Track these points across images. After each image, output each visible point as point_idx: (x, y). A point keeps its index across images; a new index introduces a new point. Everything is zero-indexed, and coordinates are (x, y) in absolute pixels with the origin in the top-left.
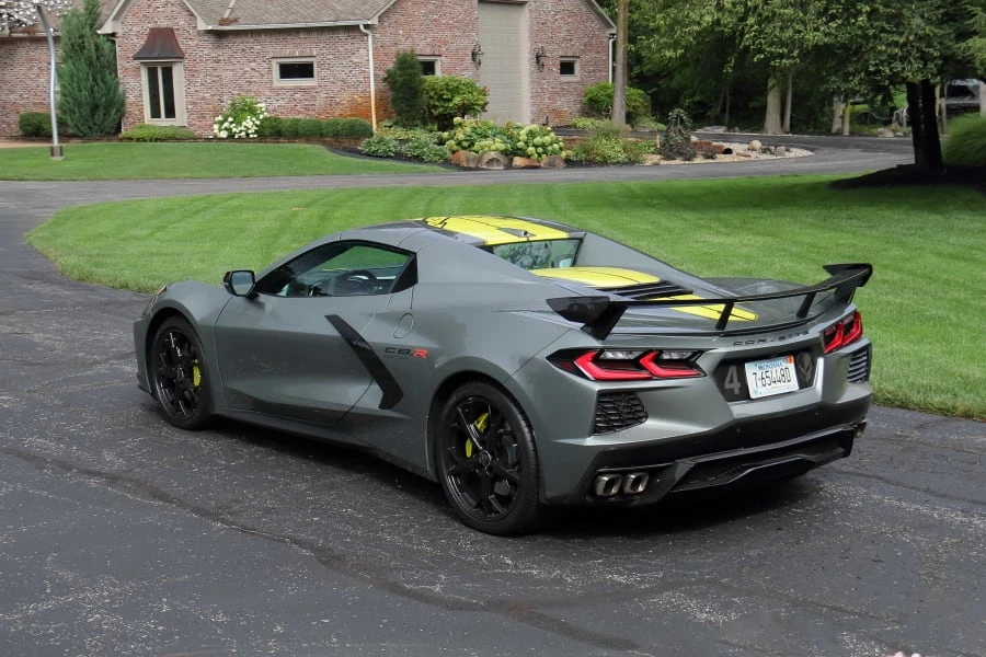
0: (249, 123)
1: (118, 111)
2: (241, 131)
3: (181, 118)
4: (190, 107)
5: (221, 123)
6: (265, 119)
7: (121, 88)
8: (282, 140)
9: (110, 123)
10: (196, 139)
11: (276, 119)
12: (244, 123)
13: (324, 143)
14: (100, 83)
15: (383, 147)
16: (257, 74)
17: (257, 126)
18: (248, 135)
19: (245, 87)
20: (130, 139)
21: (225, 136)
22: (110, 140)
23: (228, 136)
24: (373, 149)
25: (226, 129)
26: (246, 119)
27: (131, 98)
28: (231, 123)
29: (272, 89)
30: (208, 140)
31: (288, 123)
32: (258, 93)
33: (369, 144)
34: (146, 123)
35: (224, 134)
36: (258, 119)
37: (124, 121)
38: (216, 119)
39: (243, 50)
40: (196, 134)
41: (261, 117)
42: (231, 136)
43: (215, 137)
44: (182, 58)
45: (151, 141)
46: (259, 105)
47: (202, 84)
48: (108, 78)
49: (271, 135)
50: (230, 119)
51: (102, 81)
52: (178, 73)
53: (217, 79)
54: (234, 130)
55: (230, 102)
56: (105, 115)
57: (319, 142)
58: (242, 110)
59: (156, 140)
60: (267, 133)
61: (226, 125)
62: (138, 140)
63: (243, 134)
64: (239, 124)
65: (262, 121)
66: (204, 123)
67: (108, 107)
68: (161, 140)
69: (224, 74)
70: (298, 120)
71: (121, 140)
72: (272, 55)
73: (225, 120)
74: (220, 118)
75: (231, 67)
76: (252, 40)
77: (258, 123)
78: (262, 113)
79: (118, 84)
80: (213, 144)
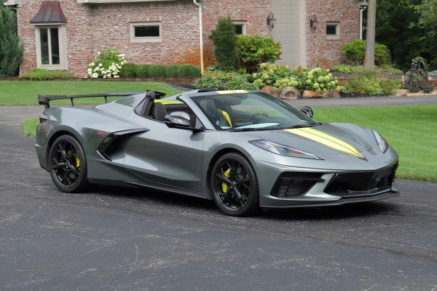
0: (114, 67)
1: (18, 59)
2: (108, 73)
3: (64, 64)
4: (70, 56)
5: (94, 67)
6: (125, 65)
7: (20, 44)
8: (137, 79)
9: (12, 68)
10: (75, 79)
11: (132, 65)
12: (110, 68)
13: (168, 81)
14: (6, 40)
15: (211, 84)
16: (119, 34)
17: (119, 69)
18: (112, 76)
19: (110, 43)
20: (28, 79)
21: (96, 77)
22: (12, 80)
23: (99, 77)
24: (204, 85)
25: (97, 72)
26: (111, 65)
27: (27, 50)
28: (101, 67)
29: (129, 44)
30: (85, 79)
31: (142, 68)
32: (119, 47)
33: (201, 82)
34: (38, 67)
35: (95, 75)
36: (120, 65)
37: (21, 66)
38: (90, 65)
39: (109, 17)
40: (76, 74)
41: (122, 63)
42: (101, 77)
43: (89, 78)
44: (66, 22)
45: (43, 80)
46: (120, 55)
47: (80, 41)
48: (11, 36)
49: (129, 76)
50: (101, 65)
51: (7, 38)
52: (62, 33)
53: (90, 37)
54: (103, 72)
55: (99, 53)
56: (8, 62)
57: (163, 81)
58: (108, 59)
59: (47, 79)
60: (126, 75)
61: (97, 68)
62: (33, 79)
63: (110, 75)
64: (107, 68)
65: (123, 66)
66: (80, 68)
67: (11, 57)
68: (50, 80)
69: (95, 34)
70: (149, 66)
71: (21, 79)
72: (130, 21)
73: (97, 65)
74: (93, 64)
75: (100, 29)
76: (115, 10)
77: (120, 67)
78: (122, 61)
79: (18, 41)
80: (88, 82)
